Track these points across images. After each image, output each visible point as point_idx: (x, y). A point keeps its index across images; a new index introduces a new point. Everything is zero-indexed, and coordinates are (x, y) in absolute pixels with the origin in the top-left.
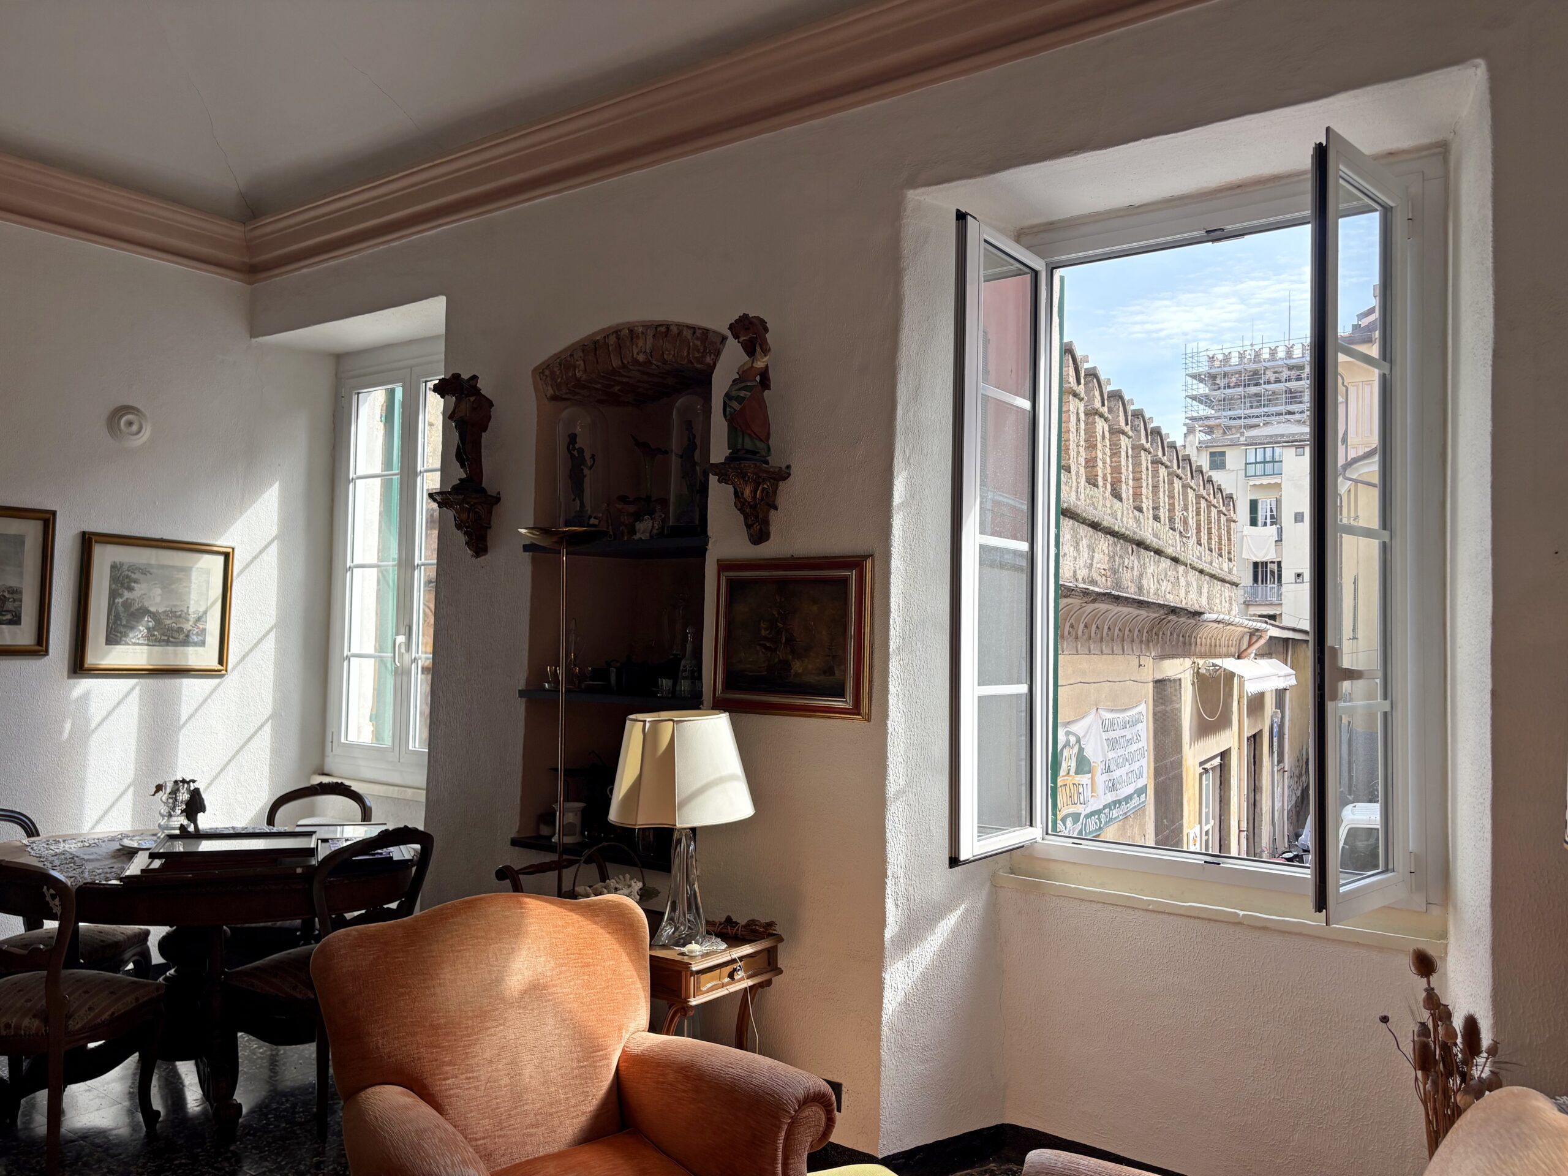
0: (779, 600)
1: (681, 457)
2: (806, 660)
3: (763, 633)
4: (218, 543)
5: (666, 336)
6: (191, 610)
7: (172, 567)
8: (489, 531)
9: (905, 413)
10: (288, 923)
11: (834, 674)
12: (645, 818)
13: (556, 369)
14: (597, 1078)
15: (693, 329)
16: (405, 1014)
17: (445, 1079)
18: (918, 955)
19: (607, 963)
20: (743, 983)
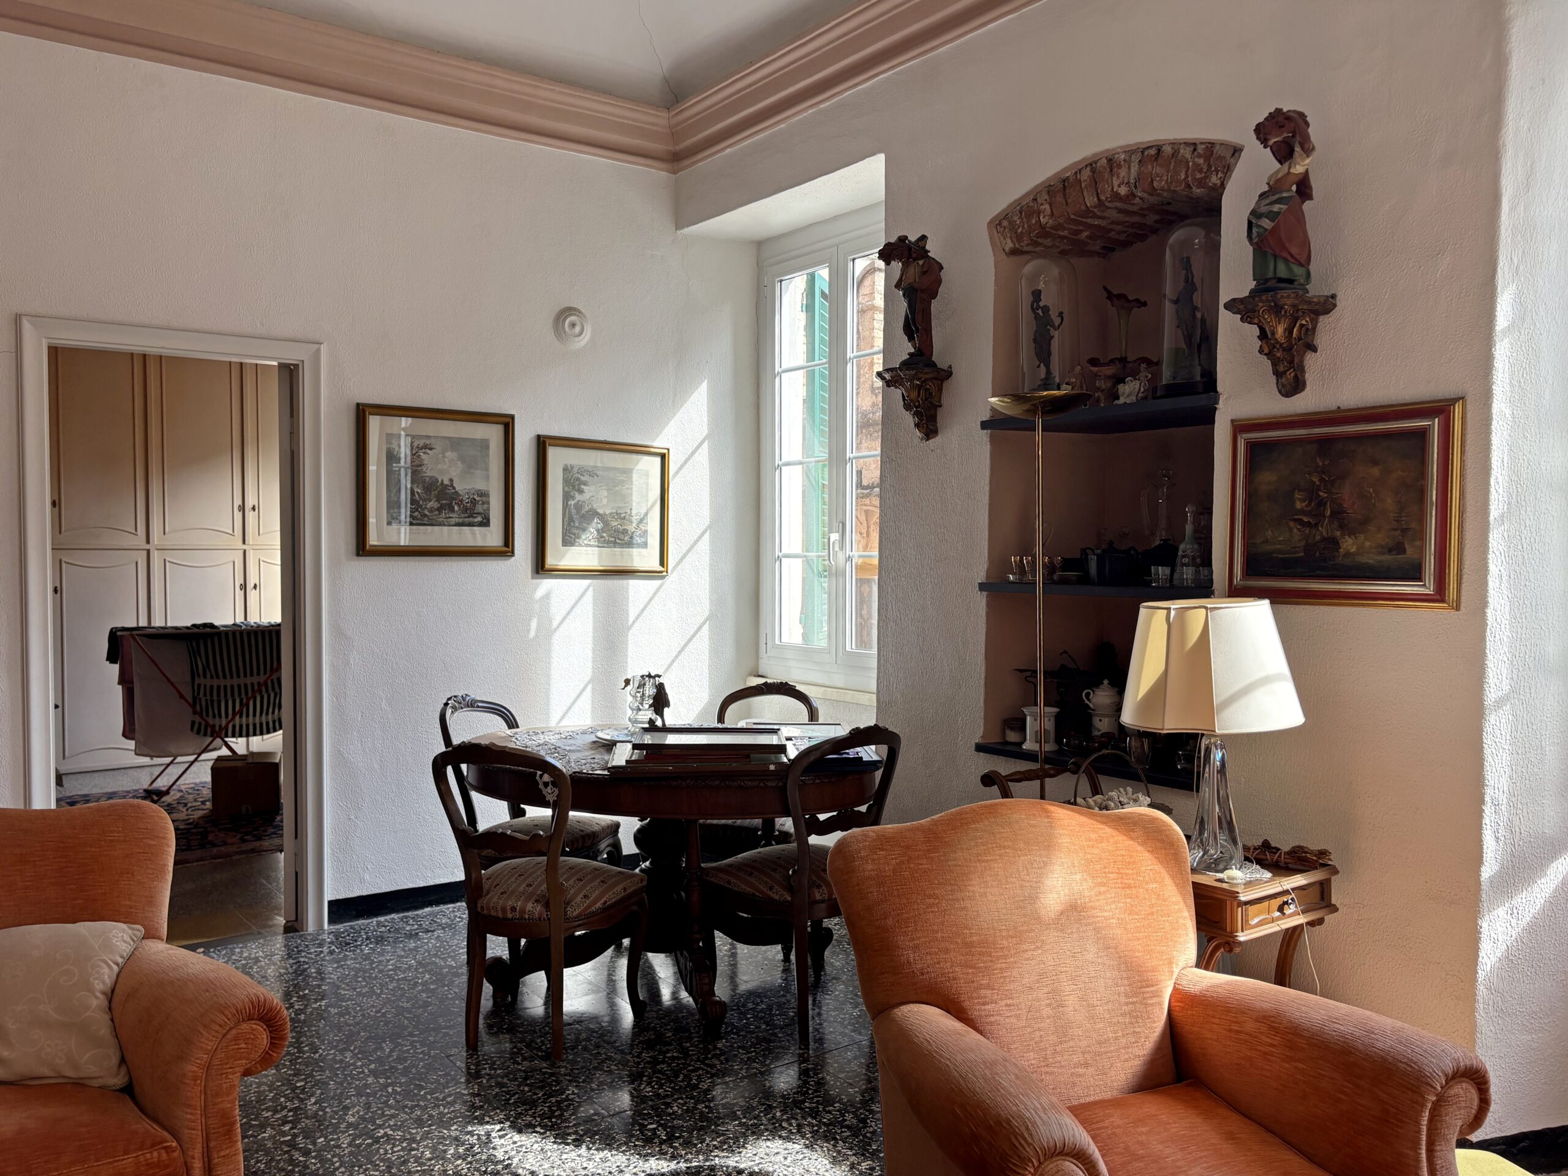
0: (1320, 464)
1: (1176, 302)
2: (1362, 536)
3: (1298, 505)
4: (655, 444)
5: (1156, 159)
6: (634, 512)
7: (615, 469)
8: (939, 410)
9: (1513, 209)
10: (747, 822)
11: (1404, 551)
12: (1172, 723)
13: (1016, 218)
14: (1149, 1018)
15: (1193, 145)
16: (936, 928)
17: (984, 1004)
18: (1524, 900)
19: (1151, 886)
20: (1295, 918)
